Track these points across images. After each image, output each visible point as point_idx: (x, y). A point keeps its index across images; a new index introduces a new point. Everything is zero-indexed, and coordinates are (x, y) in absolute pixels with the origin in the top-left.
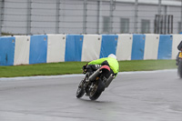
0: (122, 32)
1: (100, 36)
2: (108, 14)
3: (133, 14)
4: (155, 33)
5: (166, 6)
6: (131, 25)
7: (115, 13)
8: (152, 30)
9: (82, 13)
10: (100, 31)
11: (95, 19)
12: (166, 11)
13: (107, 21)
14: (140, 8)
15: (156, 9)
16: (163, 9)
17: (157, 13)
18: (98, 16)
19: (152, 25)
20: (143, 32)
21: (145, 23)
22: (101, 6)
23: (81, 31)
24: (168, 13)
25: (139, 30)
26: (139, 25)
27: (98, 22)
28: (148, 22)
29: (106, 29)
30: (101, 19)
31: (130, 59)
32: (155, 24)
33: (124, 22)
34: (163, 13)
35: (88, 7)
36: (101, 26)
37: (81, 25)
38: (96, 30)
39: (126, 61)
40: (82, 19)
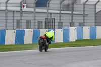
0: (27, 28)
1: (15, 31)
2: (19, 18)
3: (33, 18)
5: (51, 13)
6: (32, 24)
7: (23, 18)
8: (44, 27)
10: (15, 28)
11: (12, 21)
12: (51, 16)
13: (19, 22)
14: (37, 15)
15: (46, 15)
16: (49, 15)
17: (46, 17)
19: (44, 24)
20: (39, 28)
21: (40, 23)
22: (15, 14)
23: (4, 28)
24: (52, 17)
25: (36, 27)
26: (36, 24)
27: (14, 23)
28: (42, 22)
29: (18, 26)
30: (15, 21)
31: (32, 43)
32: (45, 24)
33: (28, 22)
34: (49, 17)
35: (8, 14)
36: (15, 25)
37: (4, 25)
39: (30, 44)
40: (4, 21)
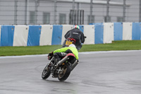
0: (44, 24)
1: (28, 27)
2: (33, 9)
3: (53, 9)
4: (70, 24)
5: (78, 3)
6: (52, 18)
7: (39, 9)
8: (68, 22)
9: (13, 8)
10: (28, 22)
11: (23, 13)
12: (78, 7)
13: (33, 15)
14: (58, 5)
15: (71, 5)
16: (76, 5)
17: (71, 9)
18: (26, 11)
19: (68, 18)
20: (61, 23)
21: (62, 16)
22: (28, 3)
23: (13, 22)
24: (80, 9)
25: (58, 22)
26: (58, 18)
27: (26, 16)
28: (65, 15)
29: (32, 21)
30: (28, 14)
31: (50, 44)
32: (70, 17)
33: (46, 15)
34: (76, 9)
35: (18, 4)
36: (28, 18)
37: (13, 18)
38: (24, 22)
39: (48, 46)
40: (13, 13)
